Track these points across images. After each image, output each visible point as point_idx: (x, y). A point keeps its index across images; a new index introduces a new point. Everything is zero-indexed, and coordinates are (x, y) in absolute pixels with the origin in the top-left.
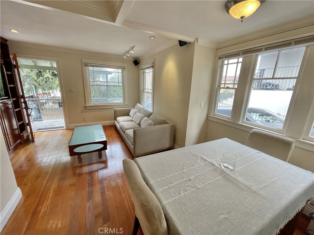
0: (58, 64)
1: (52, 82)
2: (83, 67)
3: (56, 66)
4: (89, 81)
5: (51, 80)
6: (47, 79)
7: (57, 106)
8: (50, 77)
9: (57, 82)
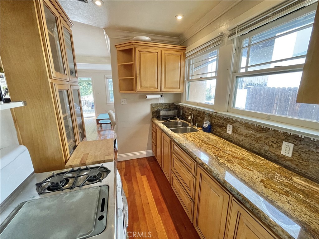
0: (92, 79)
1: (87, 90)
2: (106, 79)
3: (91, 80)
4: (109, 88)
5: (87, 88)
6: (84, 87)
7: (90, 108)
8: (86, 85)
9: (91, 89)
